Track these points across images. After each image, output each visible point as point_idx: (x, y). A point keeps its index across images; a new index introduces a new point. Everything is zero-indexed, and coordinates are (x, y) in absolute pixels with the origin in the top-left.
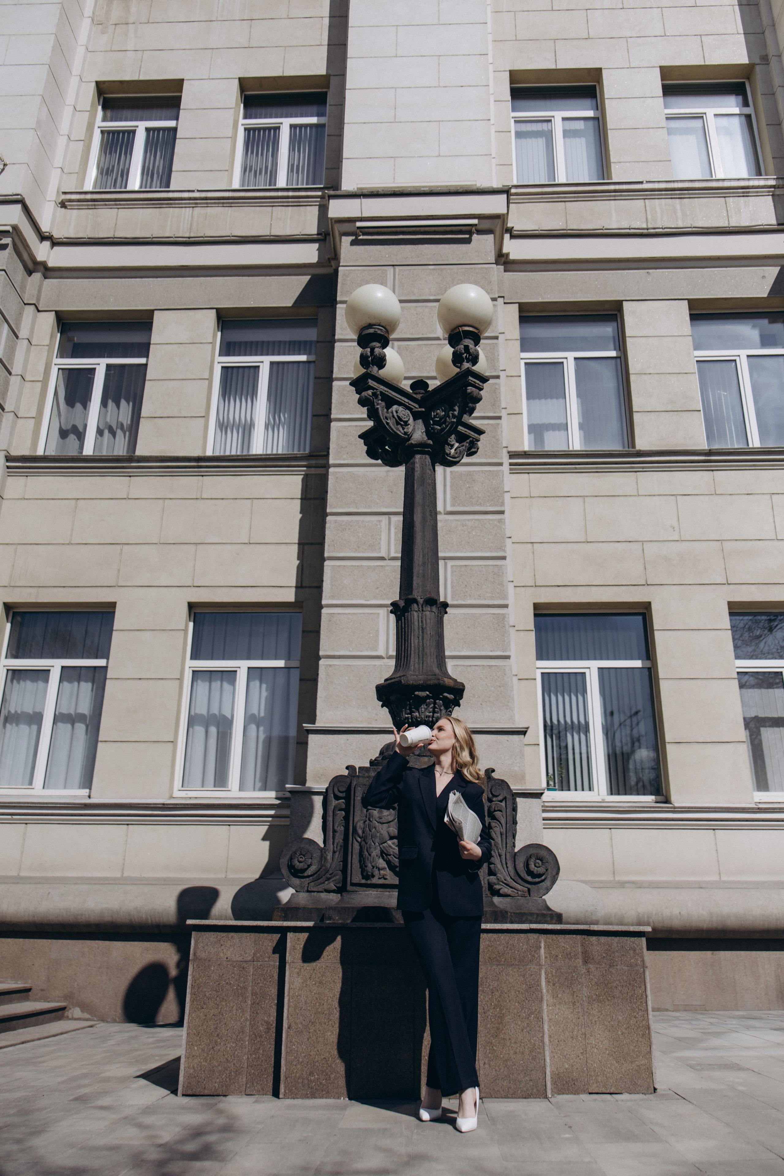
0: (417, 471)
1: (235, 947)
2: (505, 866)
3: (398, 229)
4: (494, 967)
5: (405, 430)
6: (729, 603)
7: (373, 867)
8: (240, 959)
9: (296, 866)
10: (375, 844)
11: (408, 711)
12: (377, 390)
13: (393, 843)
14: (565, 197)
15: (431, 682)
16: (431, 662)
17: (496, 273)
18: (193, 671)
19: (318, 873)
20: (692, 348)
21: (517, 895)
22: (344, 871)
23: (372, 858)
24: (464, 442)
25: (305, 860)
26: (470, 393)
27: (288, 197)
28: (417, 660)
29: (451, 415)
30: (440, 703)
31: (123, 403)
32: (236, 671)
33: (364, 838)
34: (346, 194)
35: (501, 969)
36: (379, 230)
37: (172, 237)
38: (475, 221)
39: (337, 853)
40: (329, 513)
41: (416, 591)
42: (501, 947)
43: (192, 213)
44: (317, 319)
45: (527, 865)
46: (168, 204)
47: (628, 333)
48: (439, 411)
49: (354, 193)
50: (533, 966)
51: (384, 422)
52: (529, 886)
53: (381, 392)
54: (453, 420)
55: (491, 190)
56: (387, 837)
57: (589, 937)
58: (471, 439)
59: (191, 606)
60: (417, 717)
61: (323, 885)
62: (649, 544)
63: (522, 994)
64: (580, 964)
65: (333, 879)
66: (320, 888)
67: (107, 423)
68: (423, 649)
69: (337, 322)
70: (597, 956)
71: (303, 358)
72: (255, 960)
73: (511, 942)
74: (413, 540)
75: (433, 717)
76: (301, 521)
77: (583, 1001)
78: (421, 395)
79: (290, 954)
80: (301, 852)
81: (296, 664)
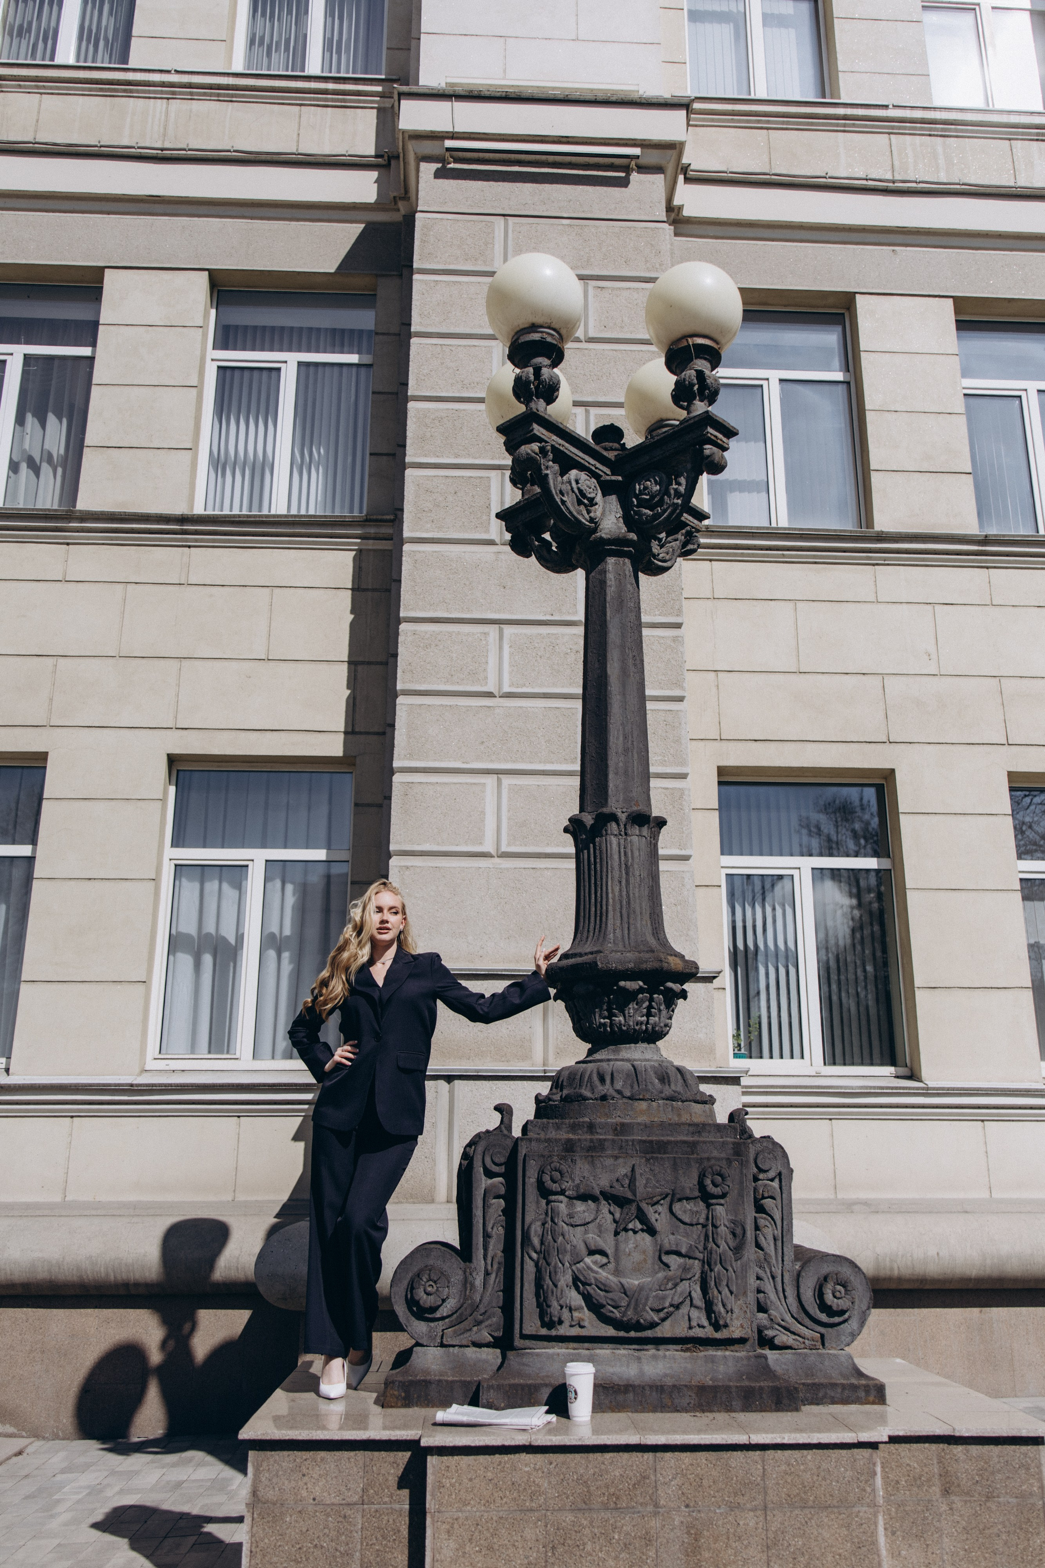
0: (610, 586)
1: (329, 1479)
2: (781, 1295)
3: (513, 156)
4: (797, 1512)
5: (592, 515)
6: (1010, 774)
7: (562, 1307)
8: (337, 1500)
9: (421, 1302)
10: (563, 1265)
11: (606, 1013)
12: (546, 442)
13: (595, 1263)
14: (768, 122)
15: (649, 966)
16: (642, 925)
17: (667, 237)
18: (176, 865)
19: (459, 1312)
20: (959, 374)
21: (803, 1346)
22: (507, 1308)
23: (559, 1291)
24: (677, 533)
25: (437, 1290)
26: (708, 456)
27: (325, 92)
28: (618, 922)
29: (672, 492)
30: (660, 1000)
31: (51, 419)
32: (247, 866)
33: (545, 1254)
34: (427, 91)
35: (809, 1516)
36: (481, 155)
37: (134, 148)
38: (637, 151)
39: (493, 1276)
40: (404, 618)
41: (614, 799)
42: (808, 1475)
43: (167, 108)
44: (375, 295)
45: (820, 1294)
46: (125, 91)
47: (864, 344)
48: (648, 483)
49: (441, 92)
50: (864, 1509)
51: (558, 500)
52: (822, 1330)
53: (552, 446)
54: (676, 501)
55: (662, 101)
56: (583, 1250)
57: (951, 1447)
58: (688, 528)
59: (173, 760)
60: (621, 1024)
61: (468, 1334)
62: (892, 678)
63: (846, 1559)
64: (938, 1495)
65: (487, 1323)
66: (465, 1339)
67: (24, 451)
68: (629, 903)
69: (413, 303)
70: (964, 1481)
71: (354, 358)
72: (366, 1501)
73: (824, 1466)
74: (606, 708)
75: (647, 1023)
76: (352, 625)
77: (944, 1561)
78: (616, 453)
79: (433, 1495)
80: (429, 1275)
81: (345, 855)
